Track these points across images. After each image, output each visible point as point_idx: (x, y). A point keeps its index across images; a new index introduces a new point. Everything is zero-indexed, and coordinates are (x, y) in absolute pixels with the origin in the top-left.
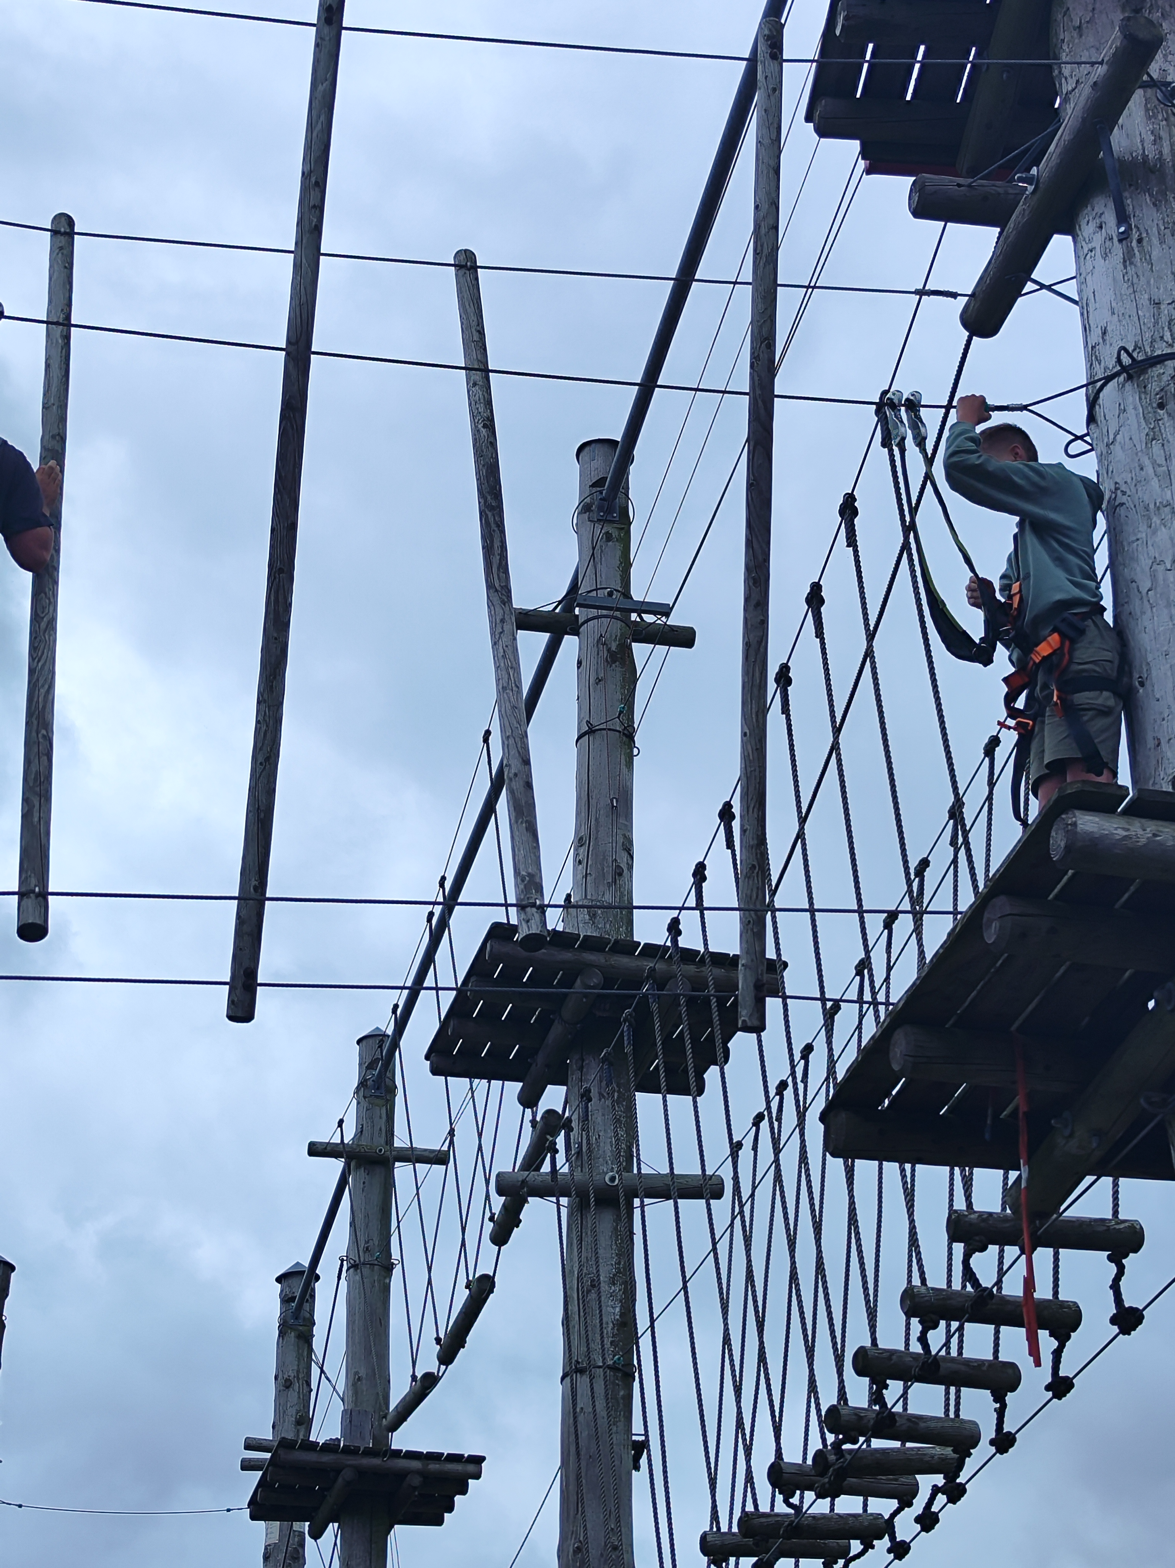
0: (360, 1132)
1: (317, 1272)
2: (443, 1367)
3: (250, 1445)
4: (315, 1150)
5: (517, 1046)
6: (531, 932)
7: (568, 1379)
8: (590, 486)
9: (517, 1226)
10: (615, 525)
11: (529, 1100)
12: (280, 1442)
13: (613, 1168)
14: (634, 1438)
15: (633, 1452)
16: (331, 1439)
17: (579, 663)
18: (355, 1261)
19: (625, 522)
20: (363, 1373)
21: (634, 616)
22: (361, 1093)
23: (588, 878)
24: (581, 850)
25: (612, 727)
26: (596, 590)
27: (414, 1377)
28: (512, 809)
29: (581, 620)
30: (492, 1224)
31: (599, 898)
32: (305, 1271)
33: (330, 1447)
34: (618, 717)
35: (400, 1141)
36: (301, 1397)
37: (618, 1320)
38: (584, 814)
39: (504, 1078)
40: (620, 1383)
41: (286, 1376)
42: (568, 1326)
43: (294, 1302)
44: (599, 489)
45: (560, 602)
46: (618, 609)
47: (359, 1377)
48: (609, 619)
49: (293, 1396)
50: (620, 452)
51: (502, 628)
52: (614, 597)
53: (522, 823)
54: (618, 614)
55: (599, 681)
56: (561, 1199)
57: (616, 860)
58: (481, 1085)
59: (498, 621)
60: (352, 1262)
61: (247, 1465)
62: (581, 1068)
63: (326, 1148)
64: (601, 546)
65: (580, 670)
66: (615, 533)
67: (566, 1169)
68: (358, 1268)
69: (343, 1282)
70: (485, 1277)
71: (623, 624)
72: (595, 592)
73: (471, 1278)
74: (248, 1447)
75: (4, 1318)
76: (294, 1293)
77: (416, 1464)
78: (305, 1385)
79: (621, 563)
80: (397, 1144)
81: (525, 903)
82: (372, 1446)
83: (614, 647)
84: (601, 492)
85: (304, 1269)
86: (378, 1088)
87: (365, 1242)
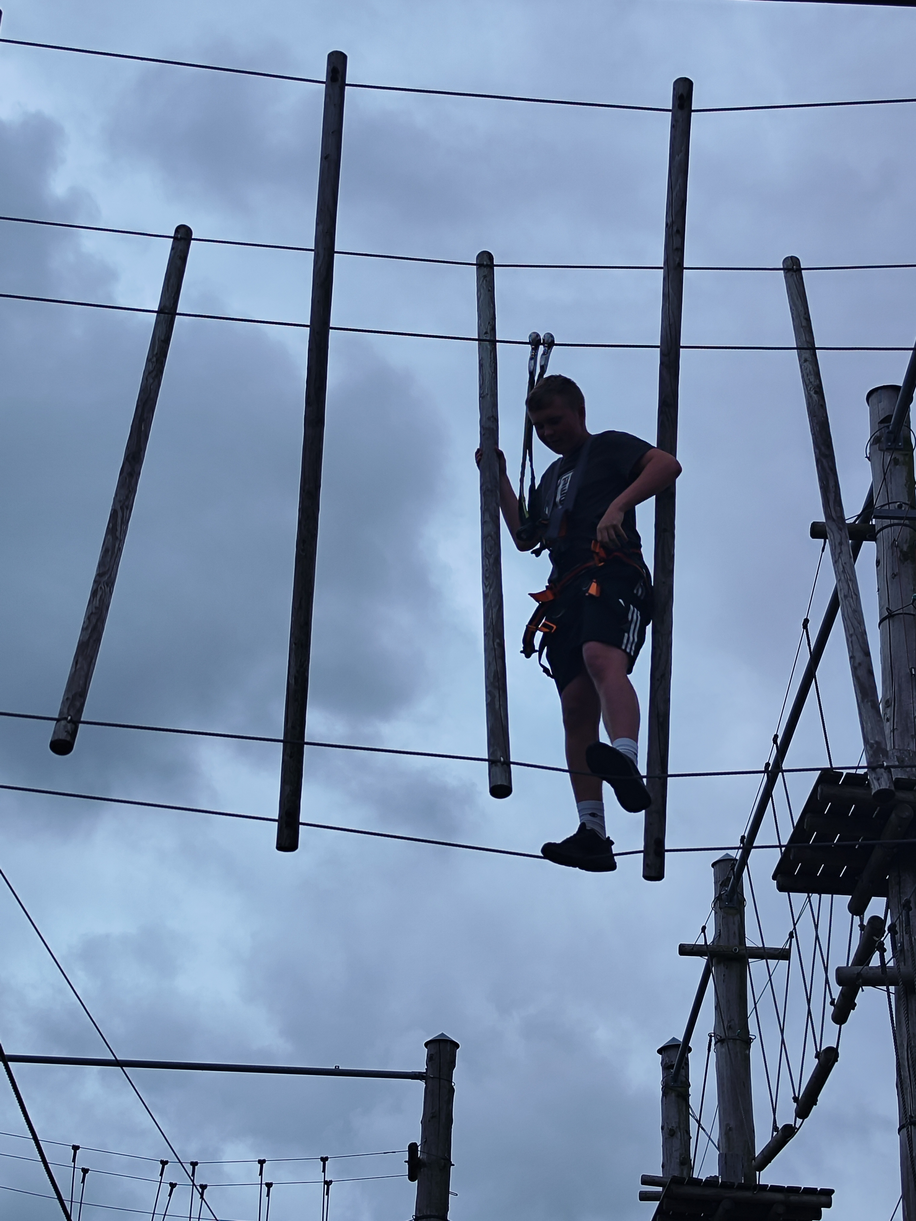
0: (719, 935)
1: (690, 1045)
2: (799, 1121)
3: (646, 1180)
4: (685, 950)
5: (846, 867)
6: (881, 788)
7: (904, 1131)
8: (879, 423)
9: (854, 1009)
10: (901, 452)
11: (857, 908)
12: (672, 1179)
16: (711, 1176)
17: (878, 563)
18: (721, 1037)
19: (909, 450)
20: (732, 1124)
22: (718, 905)
23: (895, 732)
24: (888, 710)
25: (907, 612)
26: (889, 504)
27: (775, 1128)
28: (858, 691)
29: (877, 529)
30: (833, 1008)
31: (905, 748)
32: (680, 1045)
33: (711, 1182)
34: (912, 604)
35: (751, 942)
36: (683, 1143)
38: (888, 682)
39: (833, 891)
41: (670, 1127)
42: (902, 1089)
43: (673, 1069)
44: (886, 425)
45: (859, 516)
46: (907, 518)
47: (730, 1128)
48: (901, 527)
49: (676, 1142)
50: (902, 394)
52: (903, 509)
53: (867, 702)
54: (907, 522)
55: (894, 576)
56: (890, 987)
58: (815, 897)
60: (719, 1037)
61: (644, 1197)
62: (899, 883)
63: (693, 949)
64: (890, 470)
65: (878, 568)
66: (901, 458)
67: (891, 964)
68: (724, 1043)
69: (713, 1054)
70: (830, 1049)
71: (912, 530)
72: (888, 506)
73: (818, 1050)
74: (643, 1183)
75: (453, 1084)
76: (672, 1062)
77: (779, 1196)
78: (685, 1134)
79: (907, 482)
80: (748, 944)
81: (875, 765)
82: (743, 1182)
83: (905, 549)
84: (888, 427)
85: (679, 1043)
86: (731, 901)
87: (729, 1022)
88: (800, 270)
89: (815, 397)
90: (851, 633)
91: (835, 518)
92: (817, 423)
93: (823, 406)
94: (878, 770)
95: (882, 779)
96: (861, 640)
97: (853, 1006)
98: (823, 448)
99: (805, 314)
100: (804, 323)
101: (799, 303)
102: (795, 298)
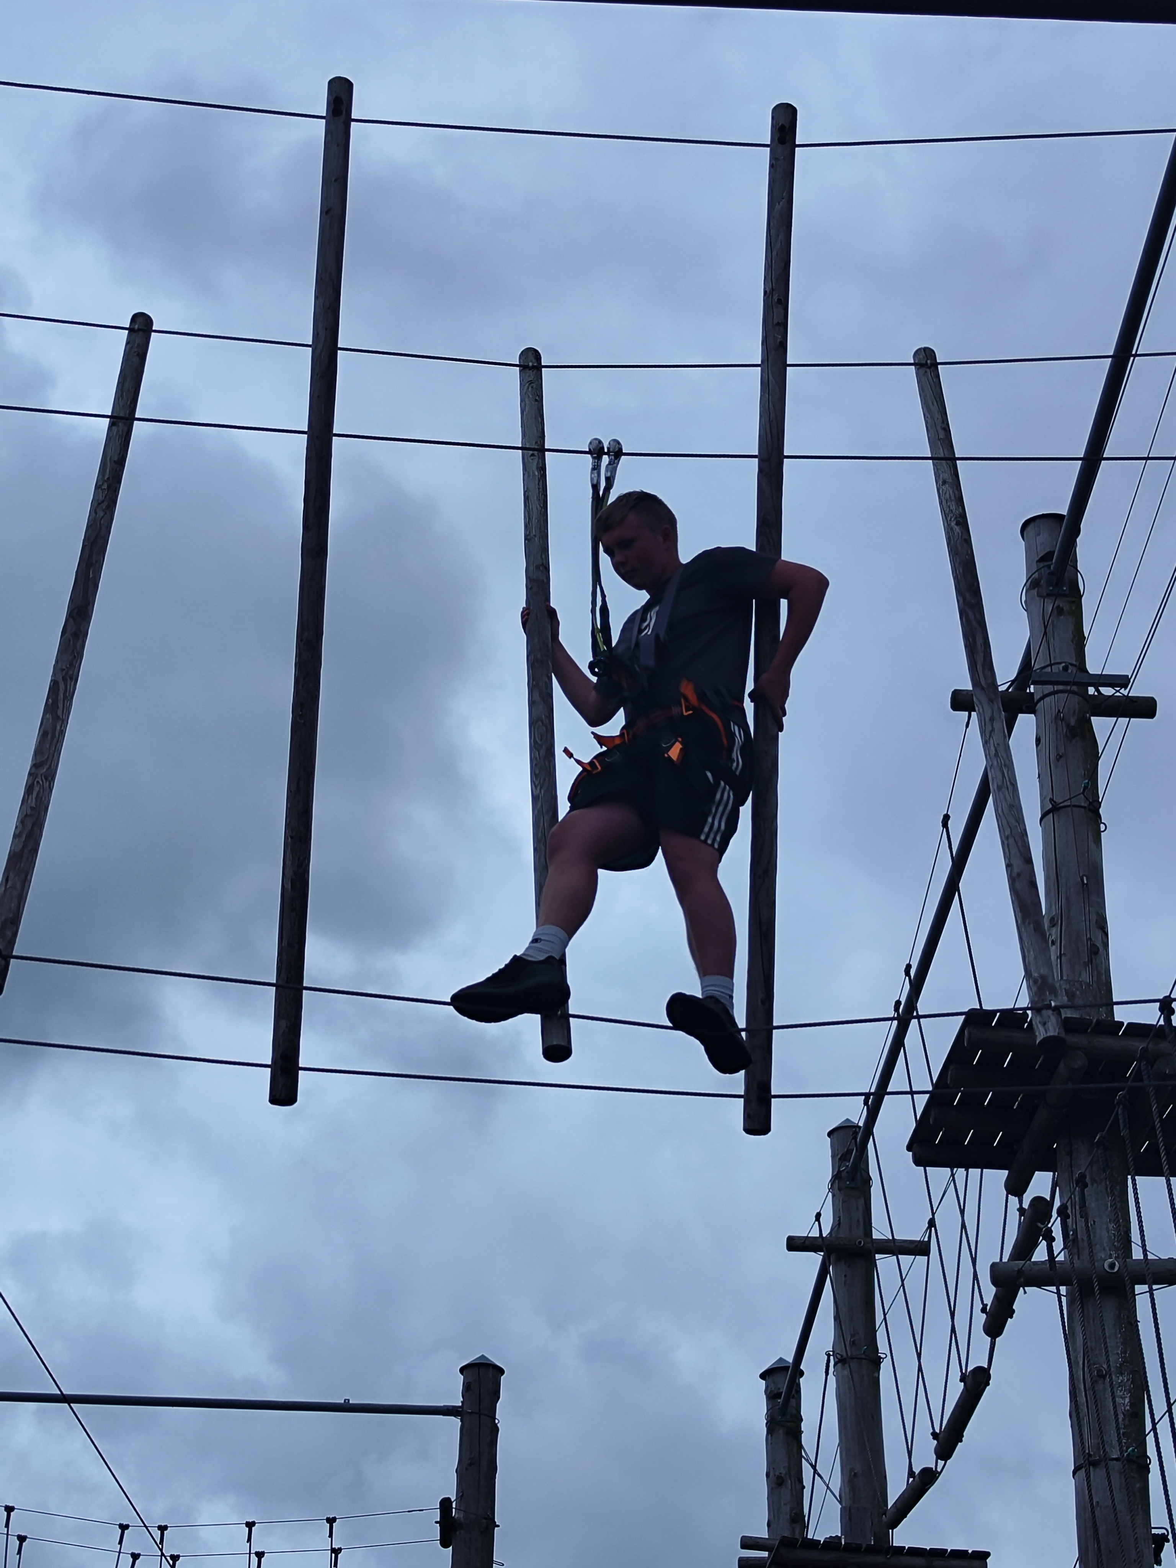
0: (837, 1225)
1: (801, 1367)
2: (941, 1463)
3: (747, 1543)
4: (795, 1244)
5: (1001, 1134)
6: (1048, 1035)
7: (1082, 1473)
8: (1037, 562)
9: (1011, 1317)
10: (1066, 599)
11: (1016, 1187)
12: (781, 1541)
13: (1111, 1255)
14: (1154, 1531)
15: (1153, 1546)
16: (831, 1537)
17: (1038, 741)
18: (842, 1356)
19: (1075, 596)
20: (858, 1469)
21: (1091, 690)
22: (836, 1186)
23: (1063, 958)
24: (1054, 931)
25: (1076, 804)
26: (1051, 665)
27: (911, 1473)
29: (1036, 698)
30: (984, 1316)
31: (1076, 978)
32: (789, 1367)
33: (832, 1543)
34: (1083, 793)
35: (880, 1231)
36: (794, 1494)
37: (1128, 1410)
38: (1053, 894)
39: (983, 1165)
40: (1136, 1476)
41: (777, 1474)
42: (1077, 1419)
43: (780, 1398)
44: (1046, 564)
45: (1013, 682)
46: (1075, 683)
47: (855, 1474)
48: (1066, 695)
49: (786, 1493)
50: (1067, 524)
51: (992, 726)
52: (1070, 671)
54: (1075, 688)
55: (1059, 757)
56: (1060, 1288)
57: (1090, 939)
58: (960, 1172)
60: (839, 1356)
62: (1070, 1153)
63: (804, 1242)
64: (1053, 621)
65: (1039, 748)
66: (1066, 607)
67: (1063, 1256)
68: (846, 1363)
69: (832, 1379)
70: (979, 1369)
71: (1081, 698)
72: (1050, 668)
73: (963, 1371)
74: (744, 1546)
75: (497, 1421)
76: (779, 1389)
77: (919, 1561)
78: (797, 1482)
79: (1074, 637)
80: (876, 1235)
81: (1039, 1005)
82: (872, 1543)
83: (1073, 722)
84: (1049, 567)
85: (788, 1365)
86: (853, 1179)
87: (852, 1336)
88: (935, 365)
89: (957, 529)
90: (1006, 834)
91: (984, 685)
92: (960, 563)
93: (968, 541)
94: (1044, 1012)
95: (1050, 1023)
96: (1020, 844)
97: (1011, 1313)
98: (968, 595)
99: (943, 422)
100: (942, 435)
101: (935, 408)
102: (930, 402)
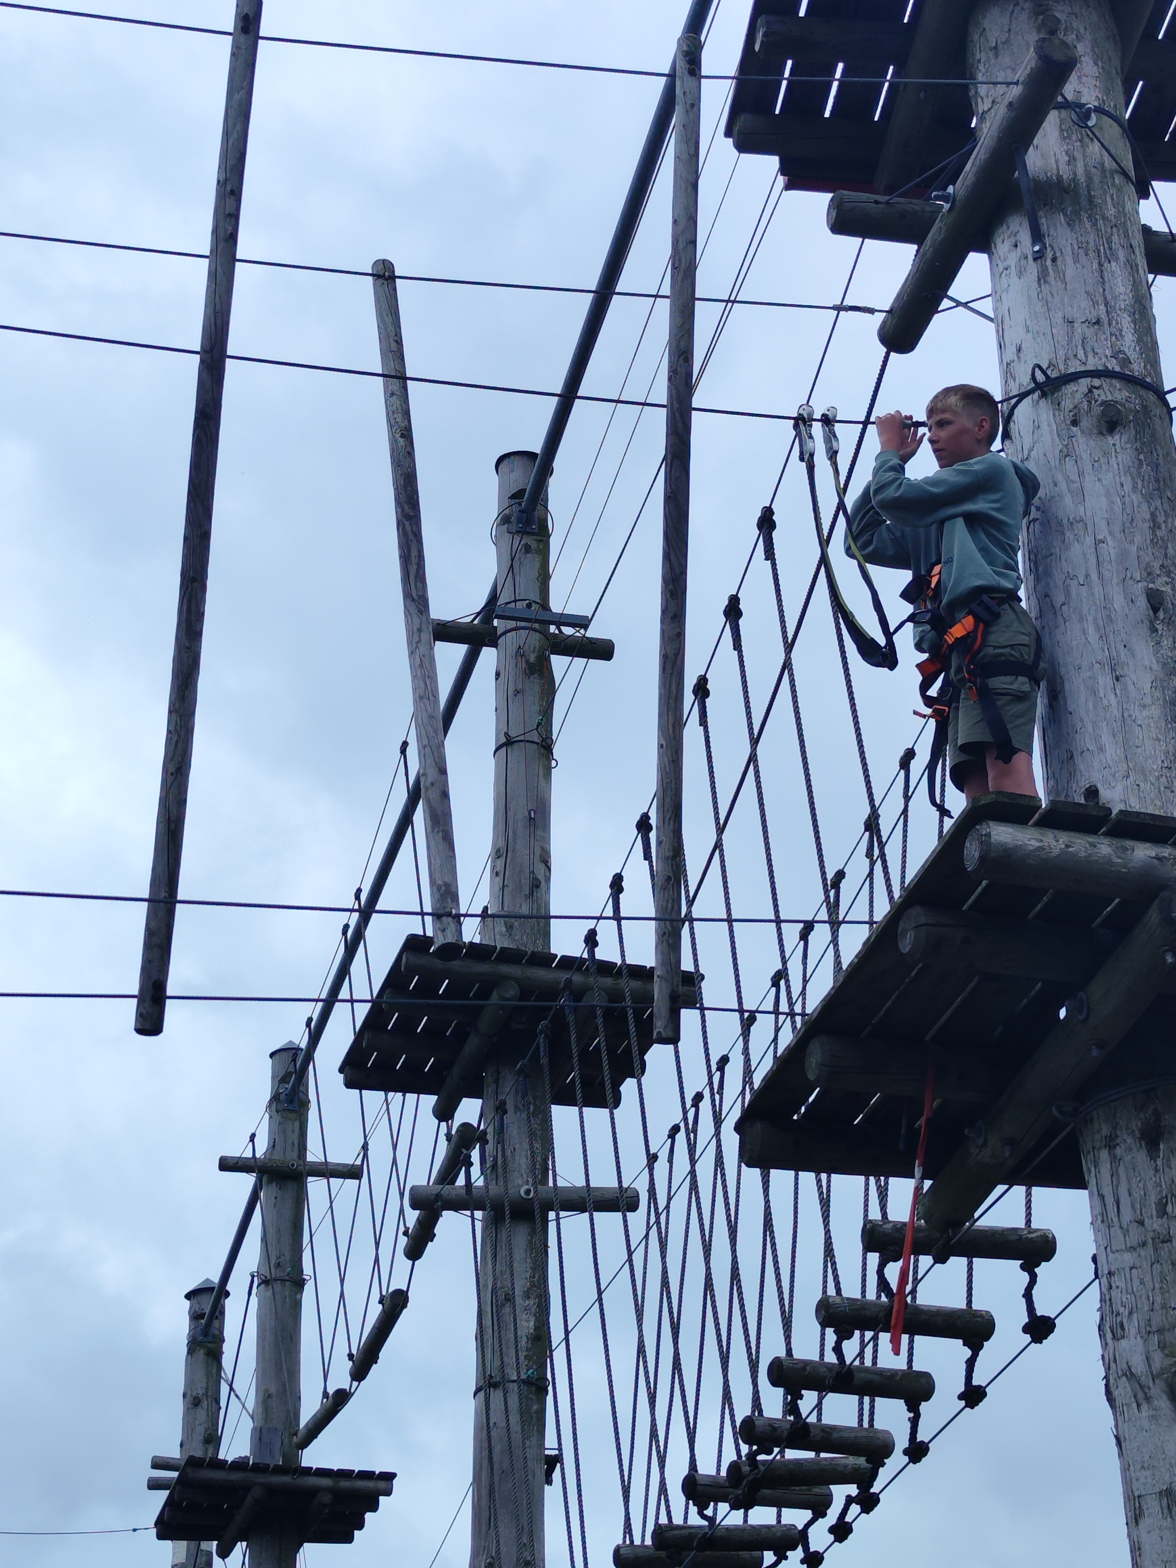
0: (273, 1146)
1: (227, 1288)
2: (355, 1384)
3: (158, 1464)
4: (227, 1165)
5: (433, 1059)
6: (447, 941)
7: (481, 1394)
8: (509, 498)
9: (432, 1240)
10: (534, 537)
11: (444, 1113)
12: (190, 1462)
13: (528, 1181)
14: (547, 1452)
15: (546, 1466)
16: (240, 1457)
17: (498, 675)
18: (266, 1277)
19: (543, 534)
20: (273, 1390)
21: (553, 629)
22: (274, 1107)
23: (505, 890)
24: (499, 862)
25: (529, 739)
26: (515, 601)
27: (325, 1394)
28: (428, 818)
29: (499, 632)
30: (406, 1239)
32: (215, 1287)
33: (239, 1465)
34: (537, 729)
35: (314, 1155)
36: (210, 1414)
37: (532, 1334)
38: (502, 826)
39: (419, 1091)
40: (534, 1397)
41: (194, 1394)
42: (482, 1340)
43: (203, 1319)
44: (517, 501)
45: (478, 614)
46: (537, 621)
47: (269, 1395)
48: (527, 631)
49: (201, 1414)
50: (539, 464)
51: (419, 637)
52: (533, 608)
53: (438, 832)
54: (536, 626)
55: (517, 692)
56: (475, 1212)
57: (533, 872)
58: (396, 1098)
59: (415, 630)
60: (263, 1278)
61: (154, 1485)
62: (497, 1082)
63: (237, 1162)
64: (520, 558)
65: (498, 681)
66: (534, 545)
67: (480, 1183)
68: (269, 1284)
69: (254, 1299)
70: (398, 1292)
71: (542, 636)
72: (514, 604)
73: (384, 1293)
74: (154, 1467)
76: (203, 1310)
77: (326, 1482)
78: (214, 1403)
79: (540, 575)
80: (310, 1158)
81: (441, 912)
82: (281, 1463)
83: (532, 658)
84: (520, 504)
85: (212, 1286)
86: (291, 1102)
87: (278, 1258)
88: (393, 277)
89: (402, 442)
91: (415, 597)
92: (401, 475)
93: (411, 455)
94: (444, 919)
95: (449, 931)
96: (436, 754)
97: (431, 1237)
99: (396, 335)
100: (394, 346)
101: (389, 320)
102: (385, 314)
